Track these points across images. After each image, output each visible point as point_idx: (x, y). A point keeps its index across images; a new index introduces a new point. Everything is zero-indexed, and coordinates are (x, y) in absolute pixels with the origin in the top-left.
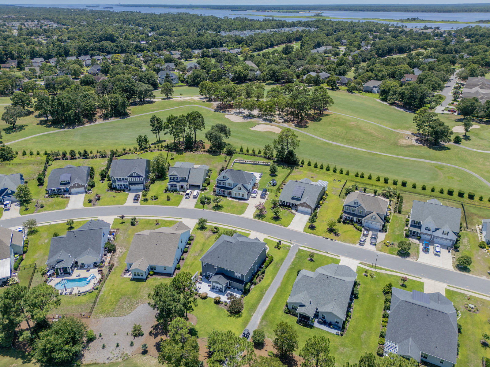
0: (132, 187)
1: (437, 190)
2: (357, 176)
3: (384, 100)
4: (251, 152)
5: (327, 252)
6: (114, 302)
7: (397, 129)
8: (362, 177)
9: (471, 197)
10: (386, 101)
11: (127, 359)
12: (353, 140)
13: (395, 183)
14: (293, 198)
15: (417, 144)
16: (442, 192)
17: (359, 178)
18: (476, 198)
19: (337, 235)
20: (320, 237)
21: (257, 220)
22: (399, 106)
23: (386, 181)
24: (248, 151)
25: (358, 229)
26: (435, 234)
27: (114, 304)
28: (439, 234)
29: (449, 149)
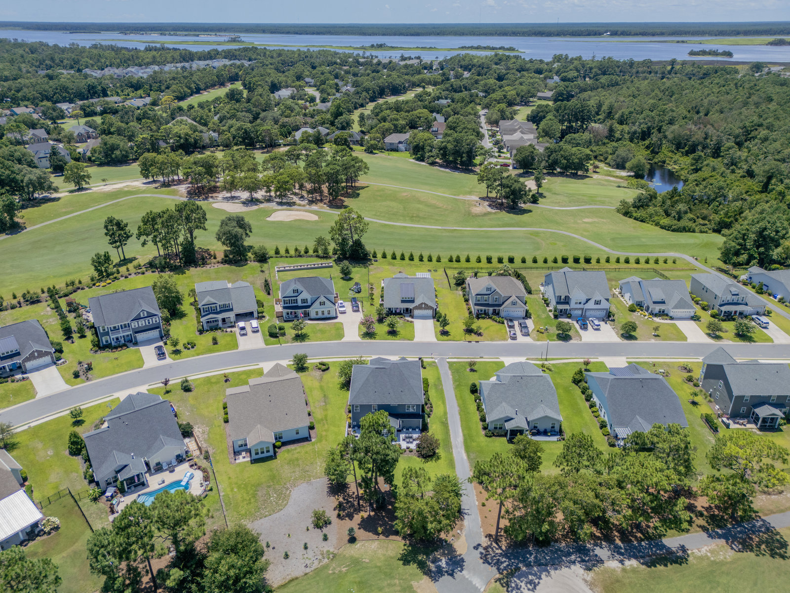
0: (140, 337)
1: (550, 259)
2: (451, 260)
3: (421, 159)
4: (292, 252)
5: (481, 357)
6: (250, 500)
7: (458, 195)
8: (458, 261)
9: (588, 261)
10: (423, 160)
11: (334, 557)
12: (418, 216)
13: (500, 261)
14: (403, 301)
15: (493, 211)
16: (555, 261)
17: (455, 262)
18: (593, 261)
19: (480, 334)
20: (461, 342)
21: (368, 341)
22: (441, 166)
23: (489, 260)
24: (287, 251)
25: (499, 322)
26: (587, 306)
27: (252, 500)
28: (591, 305)
29: (530, 211)
